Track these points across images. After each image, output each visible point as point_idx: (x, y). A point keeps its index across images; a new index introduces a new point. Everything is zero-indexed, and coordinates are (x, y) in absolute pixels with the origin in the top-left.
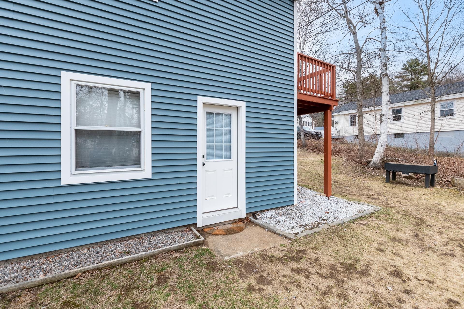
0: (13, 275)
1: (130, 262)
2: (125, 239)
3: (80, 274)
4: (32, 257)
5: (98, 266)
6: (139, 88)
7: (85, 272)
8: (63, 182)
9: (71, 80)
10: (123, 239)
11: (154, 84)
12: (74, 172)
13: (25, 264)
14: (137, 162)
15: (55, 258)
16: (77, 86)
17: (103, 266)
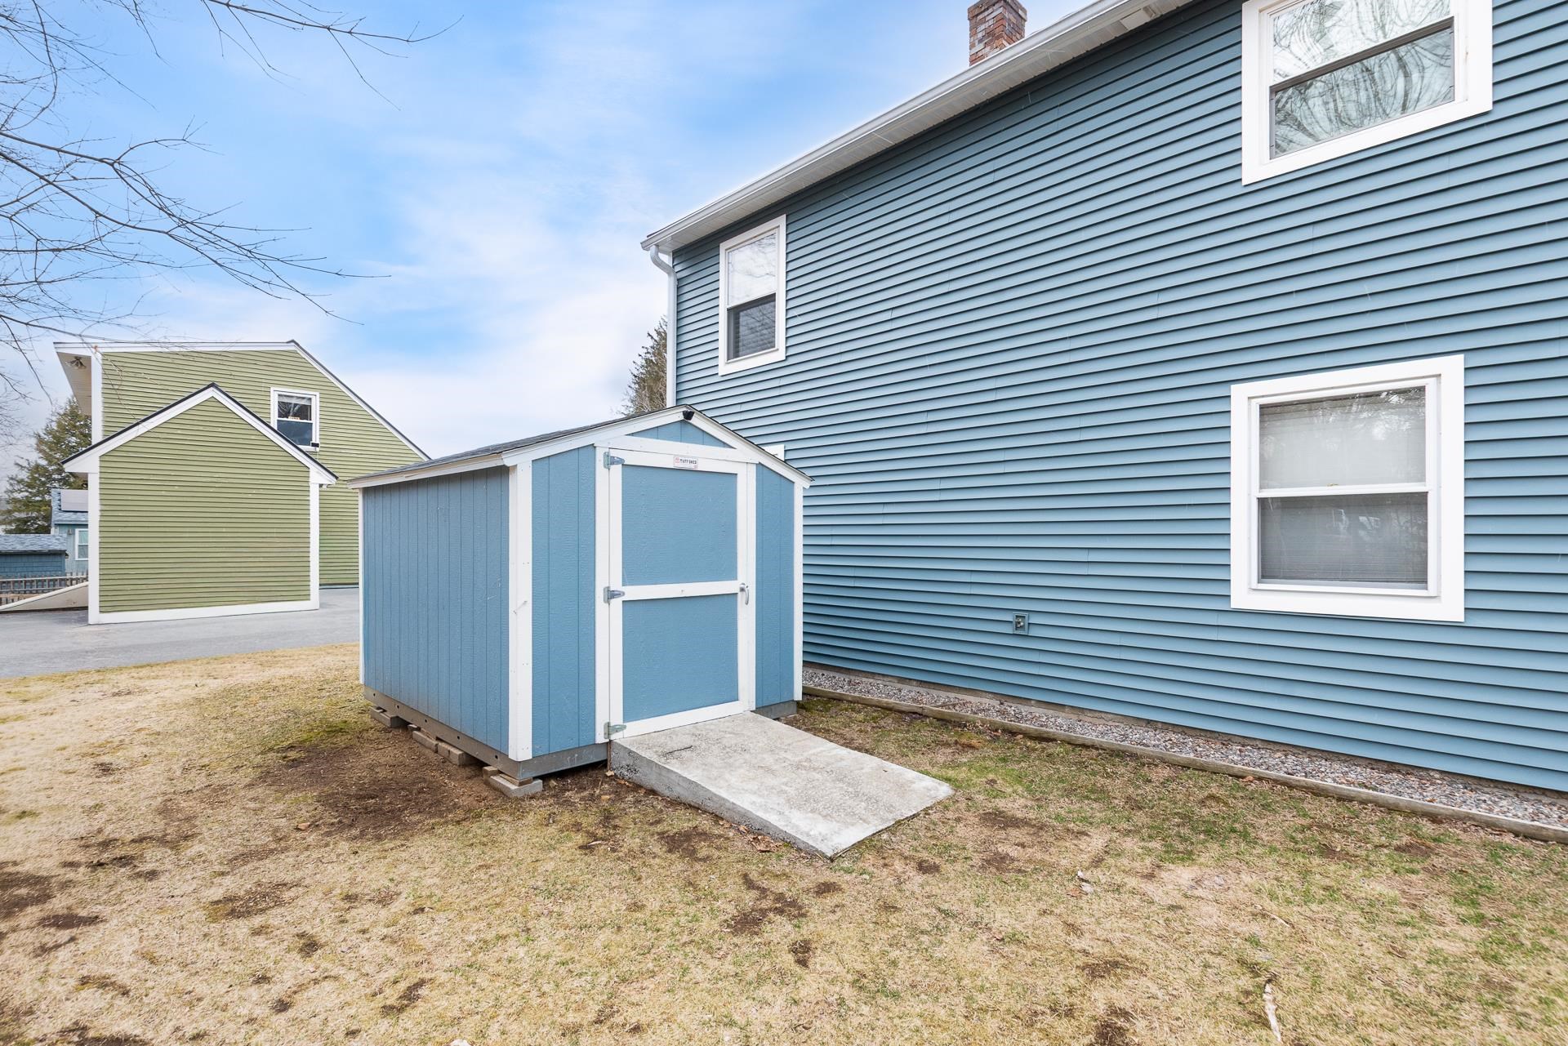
0: (1153, 742)
1: (1363, 802)
2: (1380, 765)
3: (1251, 778)
4: (1185, 730)
5: (1286, 778)
6: (1423, 377)
7: (1260, 779)
8: (1235, 604)
9: (1249, 398)
10: (1373, 763)
11: (1470, 354)
12: (1255, 585)
13: (1174, 737)
14: (1417, 575)
15: (1219, 745)
16: (1262, 407)
17: (1298, 783)
